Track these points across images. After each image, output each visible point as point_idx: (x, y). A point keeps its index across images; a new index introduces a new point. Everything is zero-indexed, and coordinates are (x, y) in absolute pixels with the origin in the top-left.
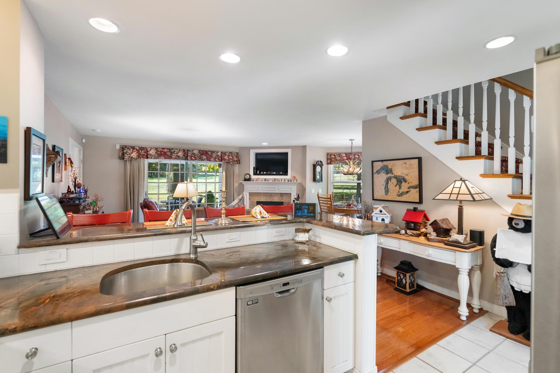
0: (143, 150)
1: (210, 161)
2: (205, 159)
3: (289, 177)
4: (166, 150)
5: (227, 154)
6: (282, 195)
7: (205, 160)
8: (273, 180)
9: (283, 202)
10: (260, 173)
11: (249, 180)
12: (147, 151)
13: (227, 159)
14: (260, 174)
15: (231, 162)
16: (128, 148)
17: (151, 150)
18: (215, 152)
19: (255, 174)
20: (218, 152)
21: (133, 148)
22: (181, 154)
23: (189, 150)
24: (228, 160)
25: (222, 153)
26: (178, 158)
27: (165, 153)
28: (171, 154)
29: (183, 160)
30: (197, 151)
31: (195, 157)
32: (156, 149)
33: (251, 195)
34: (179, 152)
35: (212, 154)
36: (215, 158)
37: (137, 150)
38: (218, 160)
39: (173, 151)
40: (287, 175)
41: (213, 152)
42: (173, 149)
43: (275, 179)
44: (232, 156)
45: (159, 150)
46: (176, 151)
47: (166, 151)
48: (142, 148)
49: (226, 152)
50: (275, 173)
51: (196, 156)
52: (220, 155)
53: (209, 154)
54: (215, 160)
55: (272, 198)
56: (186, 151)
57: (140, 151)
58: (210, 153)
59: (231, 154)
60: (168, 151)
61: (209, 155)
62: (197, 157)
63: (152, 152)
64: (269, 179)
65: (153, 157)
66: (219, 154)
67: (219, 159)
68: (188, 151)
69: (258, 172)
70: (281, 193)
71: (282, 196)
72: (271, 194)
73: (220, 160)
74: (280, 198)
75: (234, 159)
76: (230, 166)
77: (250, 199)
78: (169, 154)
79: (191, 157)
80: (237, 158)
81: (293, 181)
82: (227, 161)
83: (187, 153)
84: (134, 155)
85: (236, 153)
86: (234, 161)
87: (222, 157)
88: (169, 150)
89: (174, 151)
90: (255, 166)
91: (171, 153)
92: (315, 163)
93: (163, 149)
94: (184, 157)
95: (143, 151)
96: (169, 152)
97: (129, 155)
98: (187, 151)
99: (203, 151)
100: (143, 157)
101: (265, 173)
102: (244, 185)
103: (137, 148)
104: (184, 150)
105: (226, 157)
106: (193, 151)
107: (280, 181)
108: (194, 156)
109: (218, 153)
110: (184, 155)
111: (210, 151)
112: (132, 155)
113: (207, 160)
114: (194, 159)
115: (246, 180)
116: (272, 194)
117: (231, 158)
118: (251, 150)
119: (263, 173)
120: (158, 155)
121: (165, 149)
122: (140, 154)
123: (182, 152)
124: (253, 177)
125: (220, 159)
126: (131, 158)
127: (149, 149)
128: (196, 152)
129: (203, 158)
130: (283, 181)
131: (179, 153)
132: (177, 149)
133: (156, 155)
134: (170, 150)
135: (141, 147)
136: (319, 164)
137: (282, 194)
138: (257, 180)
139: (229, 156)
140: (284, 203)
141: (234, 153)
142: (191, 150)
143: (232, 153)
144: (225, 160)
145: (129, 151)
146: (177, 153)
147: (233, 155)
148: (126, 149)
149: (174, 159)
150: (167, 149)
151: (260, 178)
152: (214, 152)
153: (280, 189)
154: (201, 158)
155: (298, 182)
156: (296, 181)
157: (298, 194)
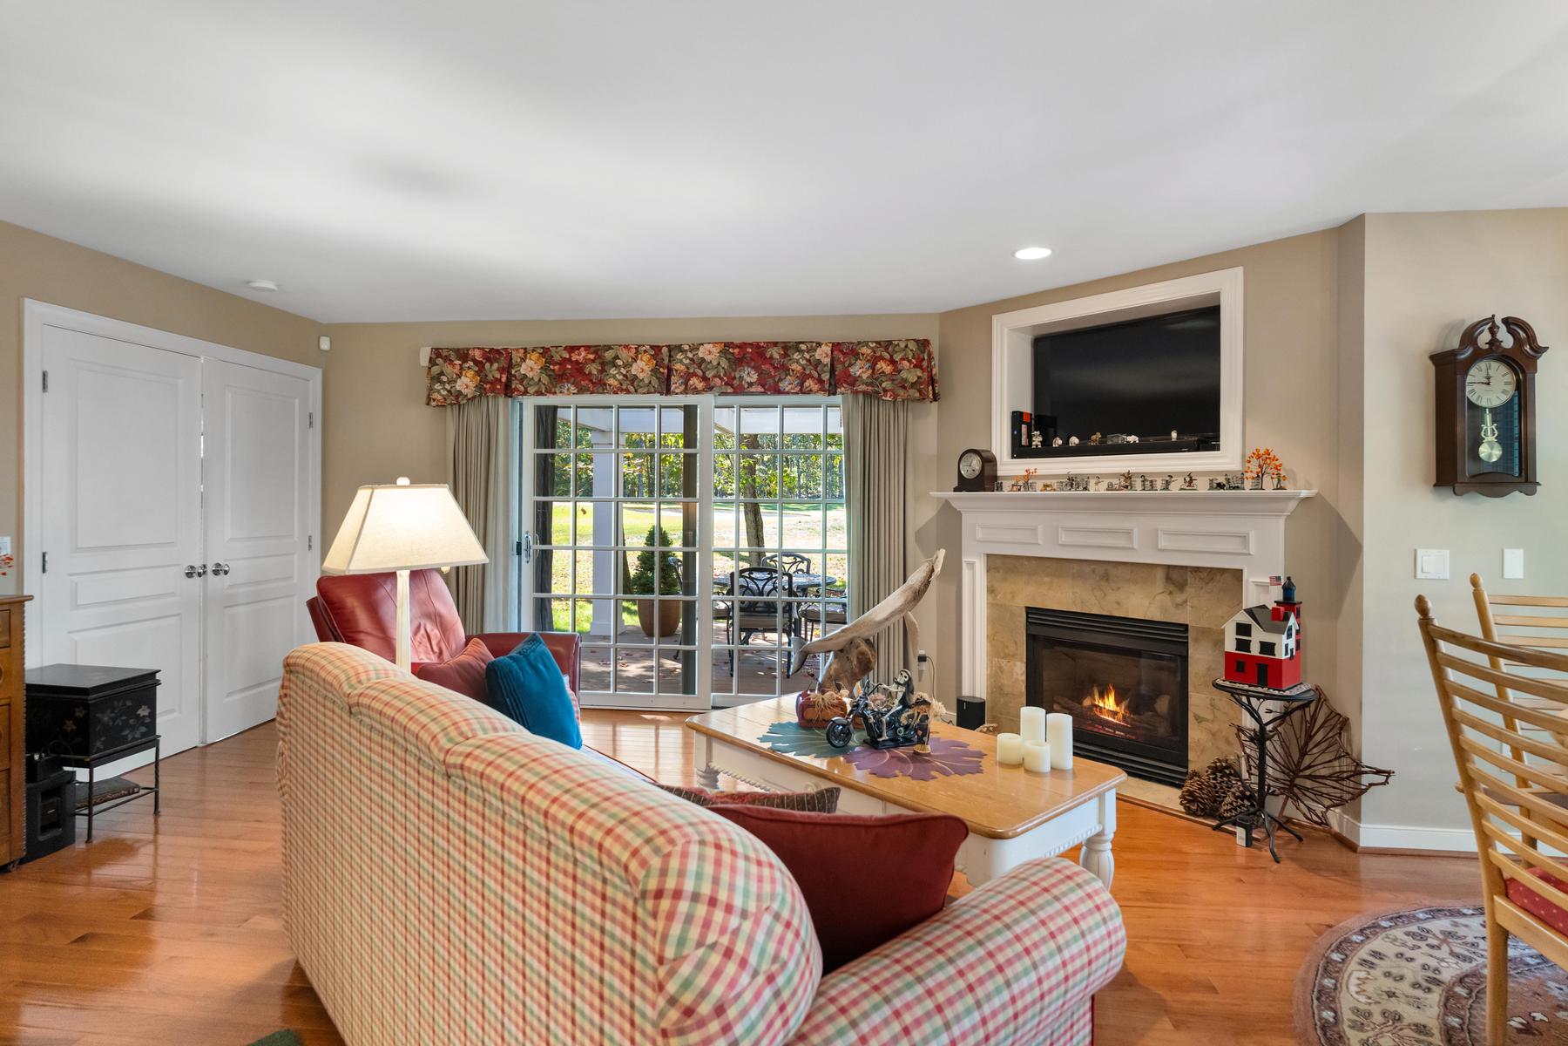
0: (496, 360)
1: (778, 391)
2: (751, 384)
3: (1227, 458)
4: (583, 354)
5: (864, 350)
6: (1177, 577)
7: (753, 389)
8: (1115, 481)
9: (1185, 627)
10: (1046, 442)
11: (985, 480)
12: (510, 365)
13: (865, 376)
14: (1047, 451)
15: (885, 391)
16: (447, 359)
17: (523, 360)
18: (803, 347)
19: (1020, 450)
20: (819, 344)
21: (463, 355)
22: (642, 368)
23: (679, 348)
24: (871, 384)
25: (836, 346)
26: (631, 388)
27: (579, 368)
28: (603, 371)
29: (649, 393)
30: (716, 350)
31: (704, 378)
32: (545, 352)
33: (997, 569)
34: (635, 360)
35: (786, 355)
36: (803, 378)
37: (475, 361)
38: (815, 387)
39: (609, 355)
40: (1216, 448)
41: (788, 348)
42: (609, 348)
43: (1128, 477)
44: (892, 362)
45: (557, 358)
46: (623, 354)
47: (580, 358)
48: (492, 355)
49: (859, 343)
50: (1133, 439)
51: (709, 374)
52: (827, 361)
53: (771, 357)
54: (801, 385)
55: (1112, 597)
56: (665, 350)
57: (487, 365)
58: (775, 353)
59: (886, 350)
60: (592, 356)
61: (772, 365)
62: (715, 376)
63: (530, 367)
64: (1088, 476)
65: (531, 390)
66: (823, 354)
67: (820, 381)
68: (674, 349)
69: (1037, 440)
70: (1169, 567)
71: (1181, 587)
72: (1105, 572)
73: (827, 386)
74: (1166, 598)
75: (904, 374)
76: (884, 413)
77: (991, 591)
78: (593, 369)
79: (687, 377)
80: (921, 368)
81: (1248, 484)
82: (863, 388)
83: (666, 362)
84: (466, 383)
85: (912, 346)
86: (904, 387)
87: (839, 368)
88: (596, 352)
89: (617, 357)
90: (1027, 407)
91: (603, 364)
92: (1455, 343)
93: (572, 349)
94: (655, 383)
95: (496, 366)
96: (593, 361)
97: (448, 387)
98: (670, 351)
99: (743, 346)
100: (493, 390)
101: (1074, 440)
102: (960, 514)
103: (477, 355)
104: (657, 349)
105: (859, 370)
106: (694, 348)
107: (1159, 484)
108: (700, 373)
109: (819, 350)
110: (654, 371)
111: (775, 344)
112: (459, 385)
113: (760, 389)
114: (700, 385)
115: (964, 485)
116: (1113, 571)
117: (888, 369)
118: (997, 320)
119: (1066, 441)
120: (549, 376)
121: (578, 348)
122: (484, 380)
123: (646, 357)
124: (1009, 467)
125: (826, 377)
126: (457, 397)
127: (516, 358)
128: (709, 353)
129: (741, 378)
130: (1175, 488)
131: (634, 365)
132: (626, 347)
133: (545, 379)
134: (597, 350)
135: (492, 350)
136: (1494, 342)
137: (1175, 575)
138: (1027, 482)
139: (874, 360)
140: (1191, 634)
141: (902, 345)
142: (686, 347)
143: (890, 342)
144: (853, 381)
145: (448, 369)
146: (627, 365)
147: (897, 357)
148: (439, 361)
149: (615, 393)
150: (587, 348)
151: (1039, 472)
152: (796, 346)
153: (1163, 543)
154: (735, 378)
155: (1289, 491)
156: (1276, 481)
157: (1289, 579)
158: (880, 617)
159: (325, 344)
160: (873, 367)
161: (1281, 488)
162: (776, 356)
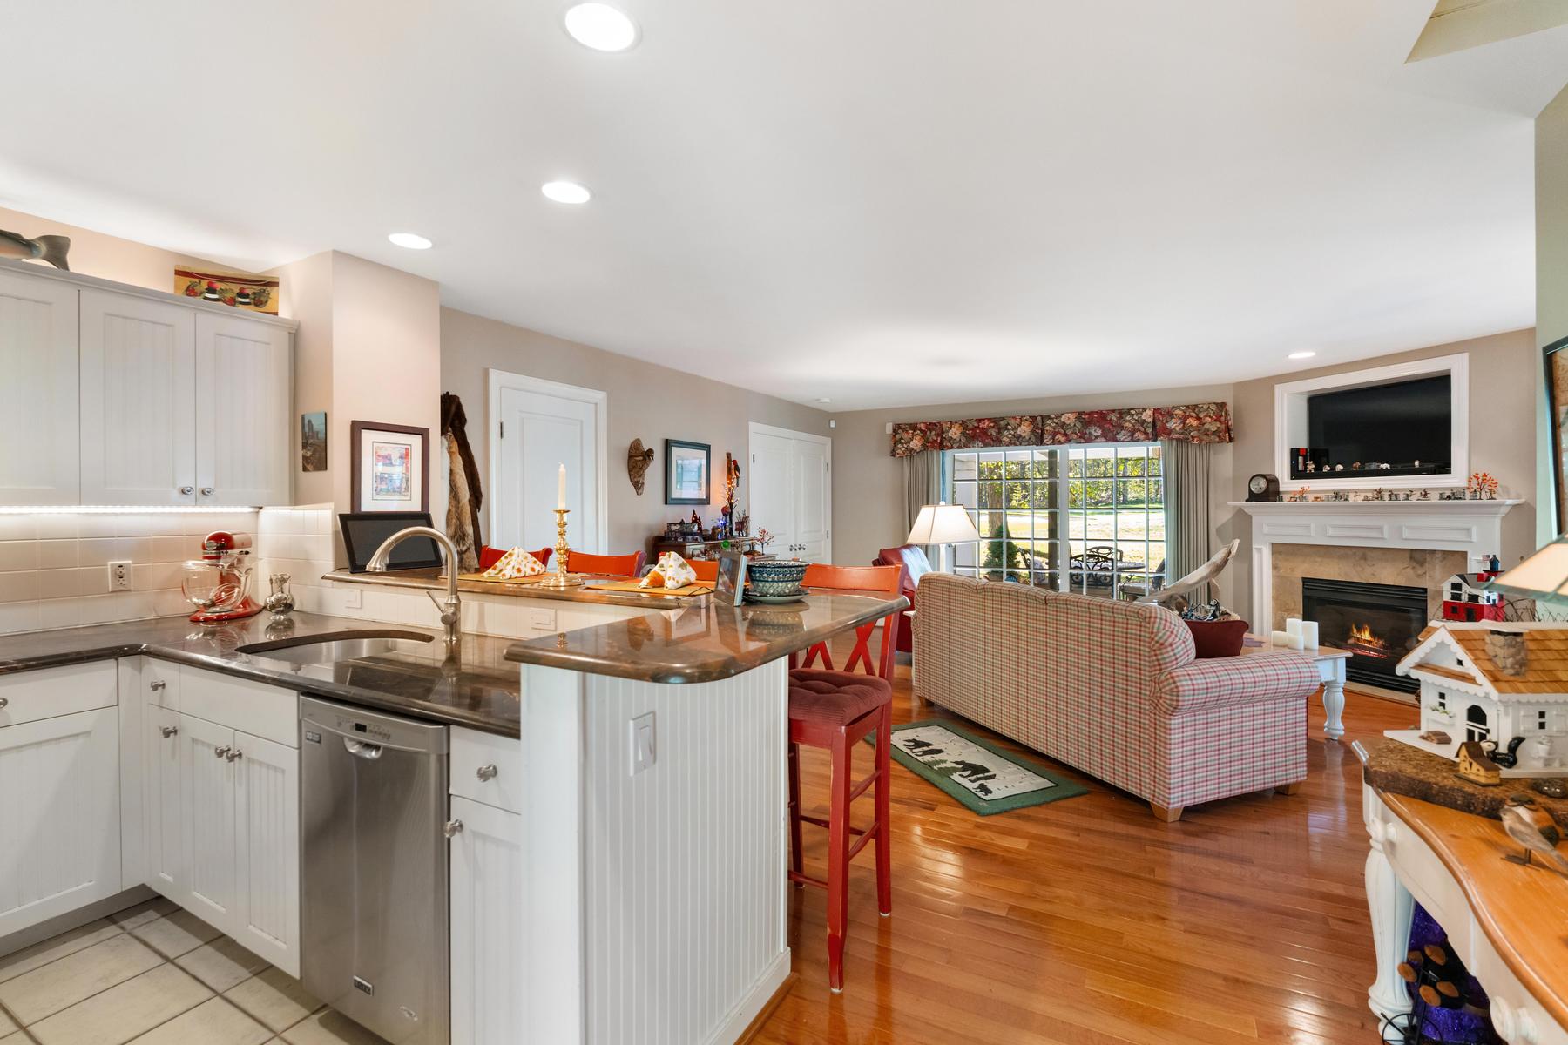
0: (934, 429)
1: (1115, 440)
2: (1097, 437)
3: (1457, 477)
4: (987, 423)
5: (1177, 412)
6: (1418, 557)
7: (1099, 440)
8: (1370, 495)
9: (1425, 590)
10: (1318, 468)
11: (1271, 492)
12: (943, 432)
13: (1178, 429)
14: (1318, 474)
15: (1193, 437)
16: (904, 430)
17: (950, 428)
18: (1133, 412)
19: (1296, 474)
20: (1145, 410)
21: (914, 427)
22: (1024, 430)
23: (1048, 417)
24: (1182, 434)
25: (1156, 410)
26: (1018, 443)
27: (984, 431)
28: (999, 433)
29: (1029, 445)
30: (1073, 417)
31: (1065, 435)
32: (963, 423)
33: (1280, 553)
34: (1020, 425)
35: (1121, 418)
36: (1133, 432)
37: (921, 430)
38: (1142, 437)
39: (1003, 423)
40: (1449, 472)
41: (1122, 413)
42: (1003, 419)
43: (1380, 491)
44: (1198, 418)
45: (970, 426)
46: (1012, 422)
47: (985, 426)
48: (931, 426)
49: (1173, 407)
50: (1385, 466)
51: (1069, 432)
52: (1150, 420)
53: (1111, 420)
54: (1132, 436)
55: (1369, 570)
56: (1039, 418)
57: (928, 432)
58: (1114, 417)
59: (1194, 410)
60: (992, 425)
61: (1112, 424)
62: (1072, 433)
63: (954, 433)
64: (1349, 491)
65: (955, 446)
66: (1148, 416)
67: (1146, 433)
68: (1045, 418)
69: (1311, 467)
70: (1412, 550)
71: (1422, 564)
72: (1363, 554)
73: (1150, 437)
74: (1410, 572)
75: (1207, 426)
76: (1191, 452)
77: (1275, 567)
78: (993, 432)
79: (1055, 434)
80: (1220, 422)
81: (1468, 495)
82: (1176, 436)
83: (1040, 426)
84: (916, 443)
85: (1213, 407)
86: (1207, 435)
87: (1159, 424)
88: (994, 422)
89: (1008, 424)
90: (1303, 444)
91: (999, 429)
93: (979, 421)
94: (1033, 438)
95: (933, 433)
96: (993, 427)
97: (905, 446)
98: (1042, 419)
99: (1091, 414)
100: (933, 447)
101: (1340, 467)
102: (1250, 517)
103: (922, 427)
104: (1034, 418)
105: (1173, 424)
106: (1059, 416)
107: (1402, 496)
108: (1062, 431)
109: (1144, 414)
110: (1033, 432)
111: (1114, 411)
112: (912, 445)
113: (1103, 440)
114: (1063, 439)
115: (1253, 497)
116: (1369, 554)
117: (1195, 423)
118: (1278, 388)
119: (1333, 469)
120: (966, 437)
121: (984, 420)
122: (927, 441)
123: (1027, 423)
124: (1287, 484)
125: (1150, 430)
126: (911, 452)
127: (946, 427)
128: (1068, 419)
129: (1090, 433)
130: (1413, 499)
131: (1019, 429)
132: (1014, 418)
133: (963, 439)
134: (995, 421)
135: (930, 424)
137: (1417, 556)
138: (1302, 495)
139: (1184, 418)
140: (1429, 594)
141: (1206, 407)
142: (1053, 416)
143: (1196, 406)
144: (1169, 432)
145: (905, 436)
146: (1015, 429)
147: (1201, 415)
148: (900, 431)
149: (1007, 445)
150: (989, 419)
151: (1311, 489)
152: (1128, 412)
153: (1406, 534)
154: (1086, 433)
155: (1499, 500)
156: (1488, 494)
157: (1494, 556)
158: (1191, 582)
159: (833, 424)
160: (1184, 423)
161: (1493, 499)
162: (1114, 418)
